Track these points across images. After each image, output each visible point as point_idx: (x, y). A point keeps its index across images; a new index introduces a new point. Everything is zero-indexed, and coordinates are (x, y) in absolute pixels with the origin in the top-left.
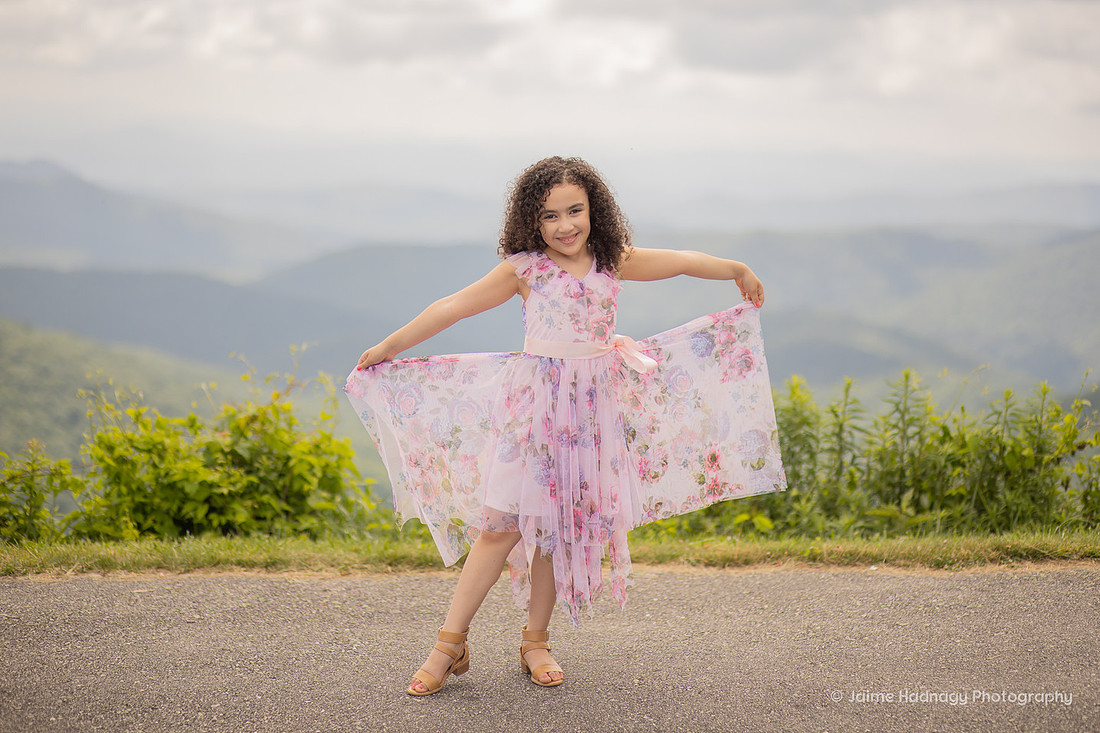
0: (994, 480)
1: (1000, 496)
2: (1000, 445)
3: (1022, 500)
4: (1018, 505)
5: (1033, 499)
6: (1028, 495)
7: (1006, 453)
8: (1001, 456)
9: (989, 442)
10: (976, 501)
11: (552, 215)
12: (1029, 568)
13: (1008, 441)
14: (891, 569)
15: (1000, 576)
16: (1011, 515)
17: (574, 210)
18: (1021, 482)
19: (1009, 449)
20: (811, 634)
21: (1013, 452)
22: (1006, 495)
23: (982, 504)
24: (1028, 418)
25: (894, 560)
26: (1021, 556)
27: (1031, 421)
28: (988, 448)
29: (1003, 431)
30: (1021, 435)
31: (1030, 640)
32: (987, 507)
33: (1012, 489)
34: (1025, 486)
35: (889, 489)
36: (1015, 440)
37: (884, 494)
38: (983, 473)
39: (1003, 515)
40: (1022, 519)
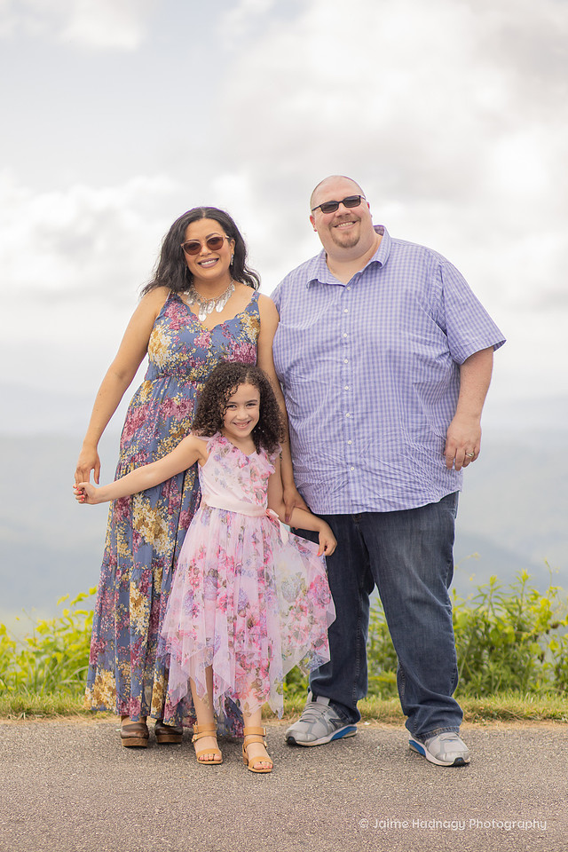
0: (480, 653)
1: (485, 667)
2: (485, 623)
3: (503, 671)
4: (499, 675)
5: (513, 670)
6: (508, 668)
7: (490, 630)
8: (486, 633)
9: (476, 620)
10: (463, 671)
11: (234, 405)
12: (499, 726)
13: (492, 620)
14: (382, 724)
15: (473, 732)
16: (494, 684)
17: (250, 404)
18: (503, 656)
19: (493, 627)
20: (308, 776)
21: (496, 630)
22: (489, 666)
23: (468, 674)
24: (510, 600)
25: (385, 717)
26: (493, 716)
27: (512, 603)
28: (475, 625)
29: (488, 611)
30: (503, 614)
31: (491, 784)
32: (473, 676)
33: (495, 661)
34: (507, 658)
35: (390, 659)
36: (498, 619)
37: (386, 663)
38: (471, 647)
39: (487, 683)
40: (502, 688)
